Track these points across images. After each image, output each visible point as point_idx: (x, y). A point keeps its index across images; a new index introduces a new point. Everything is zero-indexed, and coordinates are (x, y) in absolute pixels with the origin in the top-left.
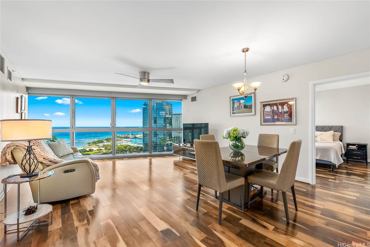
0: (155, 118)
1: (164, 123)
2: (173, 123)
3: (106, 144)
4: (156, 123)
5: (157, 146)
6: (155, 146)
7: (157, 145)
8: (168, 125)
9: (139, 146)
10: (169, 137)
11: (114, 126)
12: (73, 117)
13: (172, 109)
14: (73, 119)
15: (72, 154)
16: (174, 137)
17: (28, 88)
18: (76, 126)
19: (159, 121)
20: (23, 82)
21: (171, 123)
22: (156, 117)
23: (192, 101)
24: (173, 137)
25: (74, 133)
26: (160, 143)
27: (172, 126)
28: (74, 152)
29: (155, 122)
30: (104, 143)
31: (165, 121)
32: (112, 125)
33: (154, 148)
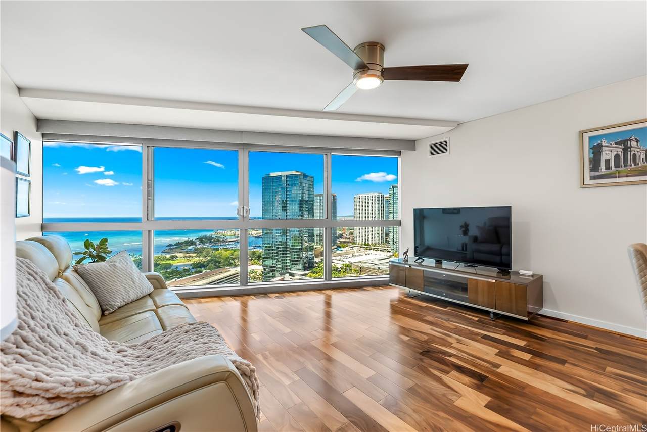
0: (283, 201)
1: (300, 210)
2: (315, 210)
3: (199, 247)
4: (286, 210)
5: (287, 251)
6: (283, 251)
7: (287, 248)
8: (306, 213)
9: (255, 250)
10: (309, 236)
11: (245, 215)
12: (150, 195)
13: (313, 185)
14: (150, 199)
15: (149, 295)
16: (317, 236)
17: (40, 122)
18: (155, 217)
19: (291, 207)
20: (22, 97)
21: (311, 211)
22: (286, 201)
23: (432, 154)
24: (315, 235)
25: (152, 231)
26: (292, 246)
27: (313, 216)
28: (155, 288)
29: (284, 208)
30: (196, 245)
31: (301, 207)
32: (242, 214)
33: (283, 254)
